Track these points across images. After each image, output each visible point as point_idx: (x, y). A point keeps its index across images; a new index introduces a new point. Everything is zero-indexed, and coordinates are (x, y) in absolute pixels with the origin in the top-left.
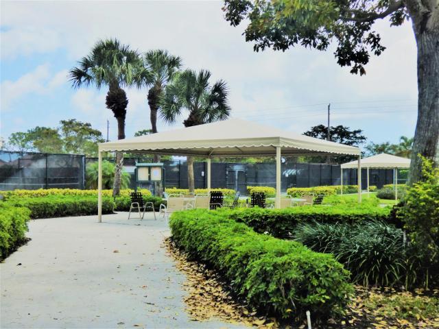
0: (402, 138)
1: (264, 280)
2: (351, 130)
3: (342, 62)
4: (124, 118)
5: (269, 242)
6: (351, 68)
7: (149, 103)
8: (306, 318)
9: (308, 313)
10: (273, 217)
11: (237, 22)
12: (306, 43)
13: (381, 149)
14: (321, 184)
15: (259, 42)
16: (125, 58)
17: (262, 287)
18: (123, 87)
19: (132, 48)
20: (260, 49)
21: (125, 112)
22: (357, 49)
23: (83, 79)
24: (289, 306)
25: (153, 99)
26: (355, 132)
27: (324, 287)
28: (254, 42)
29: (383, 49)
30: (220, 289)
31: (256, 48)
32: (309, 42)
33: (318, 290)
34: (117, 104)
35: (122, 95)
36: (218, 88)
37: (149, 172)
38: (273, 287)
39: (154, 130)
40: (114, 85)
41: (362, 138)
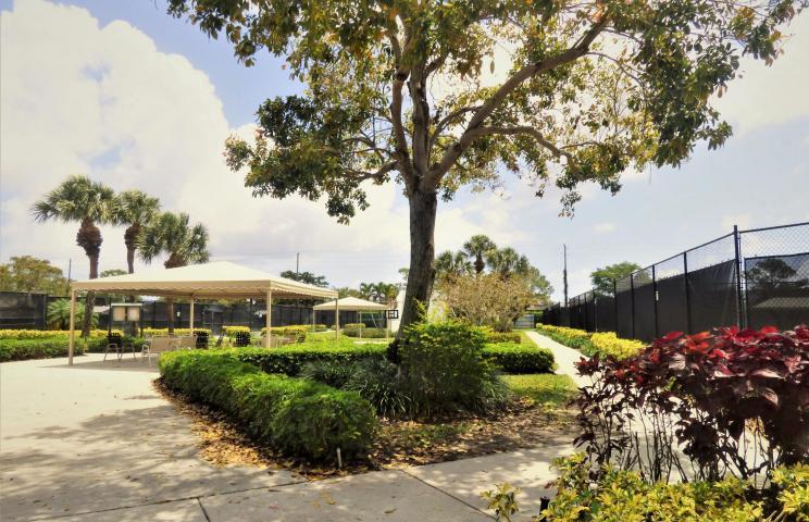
0: (363, 284)
1: (293, 421)
2: (316, 276)
3: (331, 213)
4: (97, 256)
5: (277, 382)
6: (338, 218)
7: (127, 243)
8: (336, 455)
9: (339, 451)
10: (266, 356)
11: (237, 168)
12: (303, 193)
13: (343, 294)
14: (291, 323)
15: (258, 188)
16: (99, 195)
17: (292, 427)
18: (96, 224)
19: (106, 185)
20: (258, 195)
21: (98, 250)
22: (346, 202)
23: (49, 214)
24: (321, 445)
25: (130, 239)
26: (319, 278)
27: (354, 424)
28: (252, 188)
29: (368, 205)
30: (233, 431)
31: (254, 194)
32: (306, 193)
33: (349, 427)
34: (90, 242)
35: (96, 234)
36: (198, 231)
37: (126, 312)
38: (305, 427)
39: (131, 271)
40: (87, 223)
41: (325, 283)
